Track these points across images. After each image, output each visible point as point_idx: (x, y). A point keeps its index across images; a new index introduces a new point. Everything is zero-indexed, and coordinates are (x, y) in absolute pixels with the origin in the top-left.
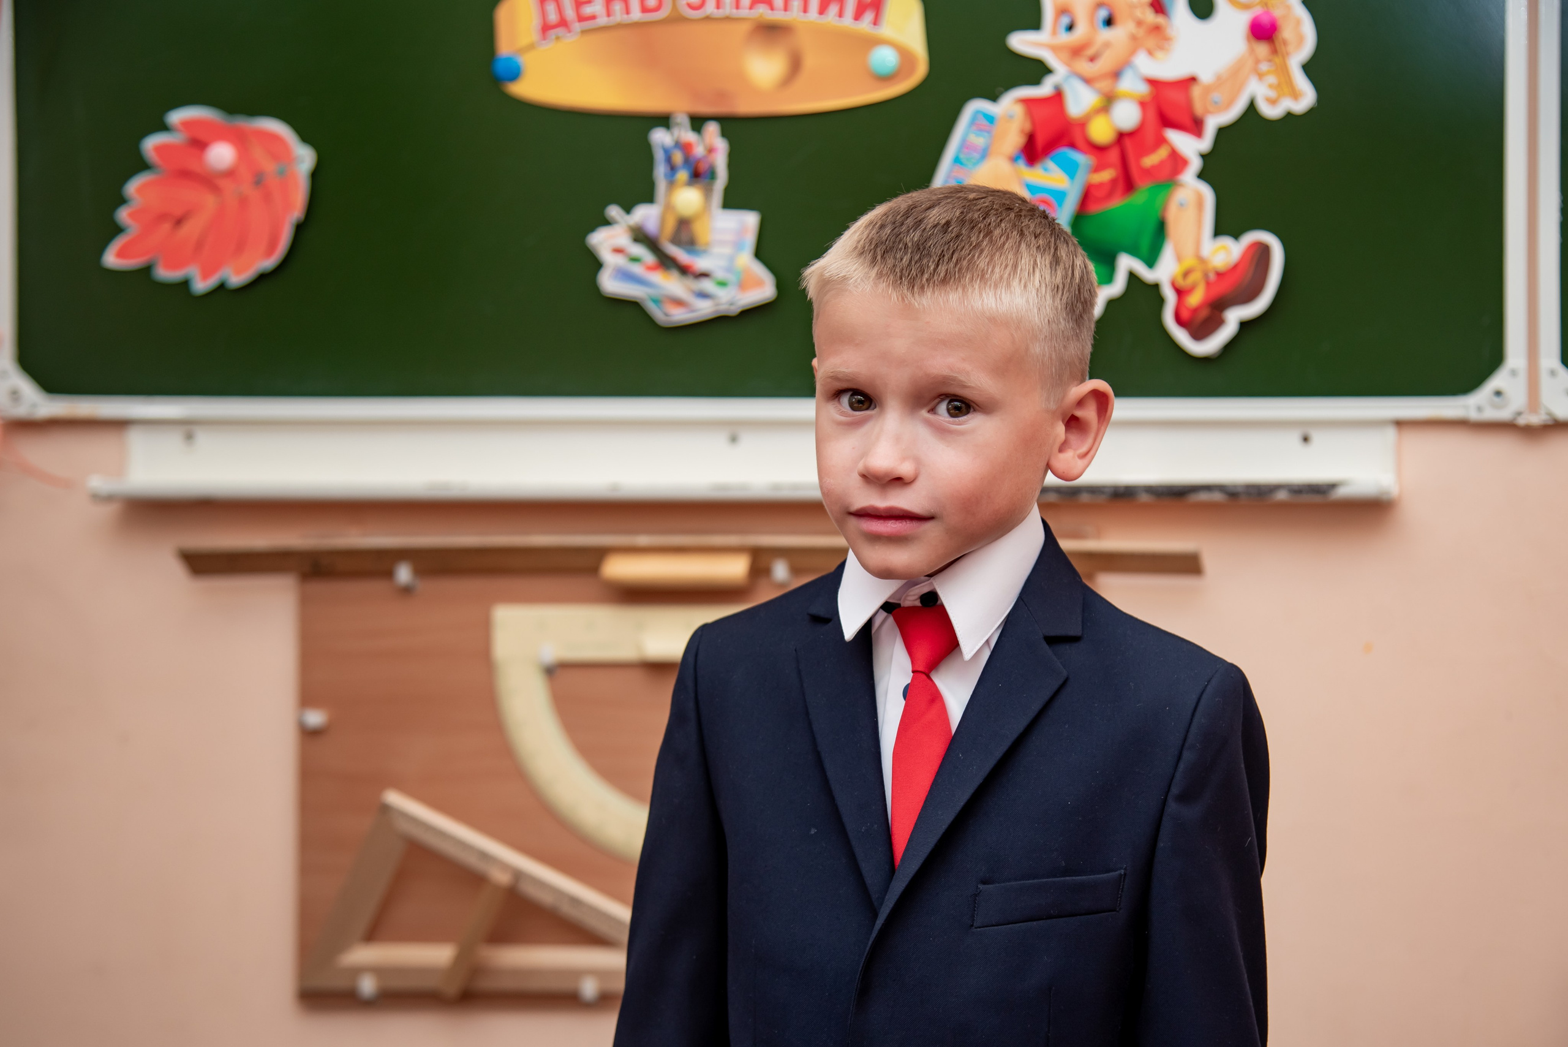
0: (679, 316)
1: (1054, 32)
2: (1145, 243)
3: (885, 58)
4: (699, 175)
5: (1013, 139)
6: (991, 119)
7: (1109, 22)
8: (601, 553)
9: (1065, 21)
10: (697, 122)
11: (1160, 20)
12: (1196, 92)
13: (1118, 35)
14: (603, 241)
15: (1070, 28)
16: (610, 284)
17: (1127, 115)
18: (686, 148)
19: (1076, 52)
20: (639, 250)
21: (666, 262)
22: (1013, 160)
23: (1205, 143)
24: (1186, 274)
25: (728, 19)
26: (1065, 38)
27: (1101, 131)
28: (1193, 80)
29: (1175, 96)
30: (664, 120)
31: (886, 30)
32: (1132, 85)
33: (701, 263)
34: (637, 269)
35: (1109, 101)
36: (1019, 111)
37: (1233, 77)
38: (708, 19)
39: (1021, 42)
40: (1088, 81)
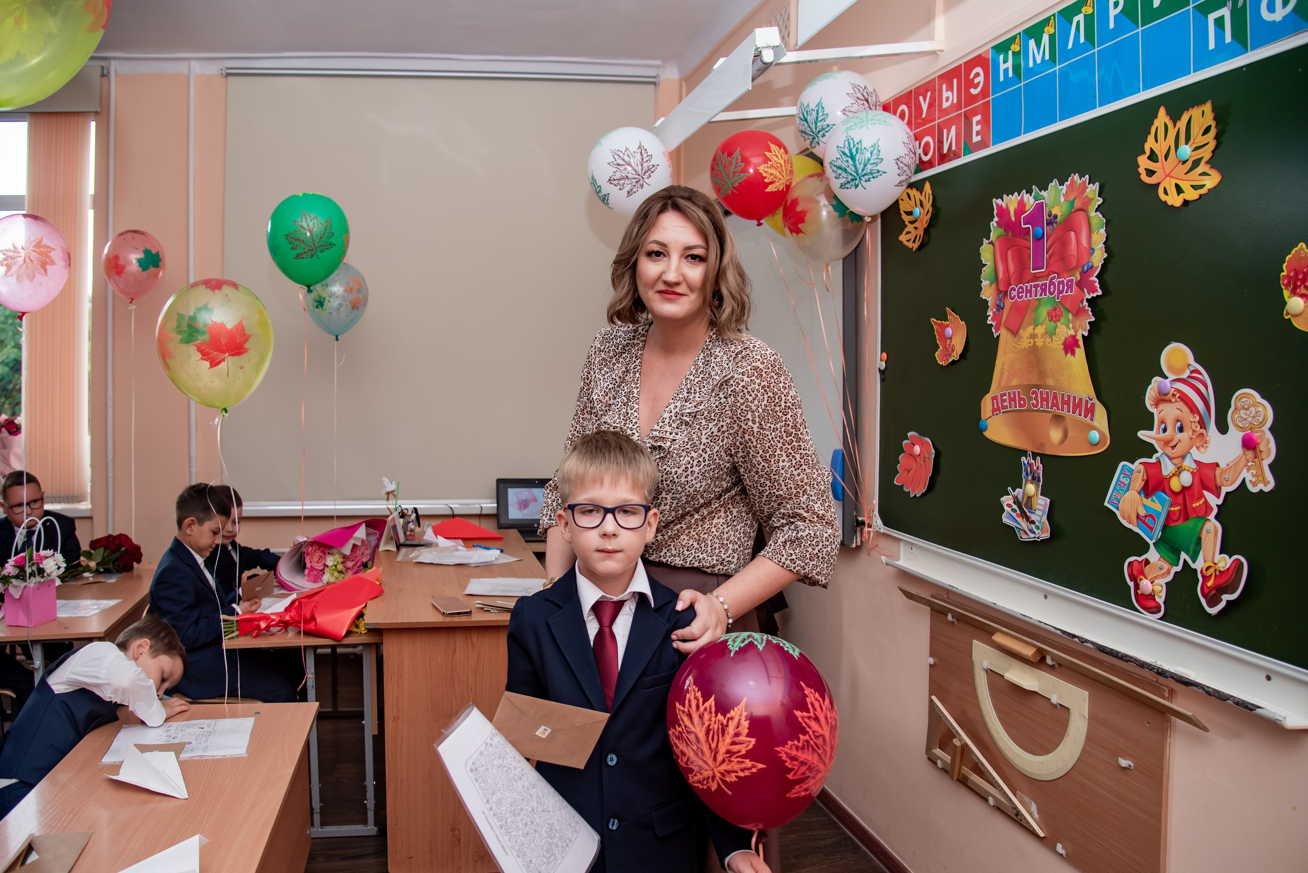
0: (1024, 538)
1: (1158, 433)
2: (1192, 548)
3: (1095, 436)
4: (1035, 479)
5: (1139, 483)
6: (1132, 471)
7: (1181, 429)
8: (997, 631)
9: (1163, 426)
10: (1035, 455)
11: (1203, 431)
12: (1218, 472)
13: (1184, 436)
14: (1006, 500)
15: (1165, 430)
16: (1005, 520)
17: (1186, 479)
18: (1031, 465)
19: (1167, 443)
20: (1015, 507)
21: (1023, 514)
22: (1139, 493)
23: (1220, 501)
24: (1208, 568)
25: (1044, 411)
26: (1162, 435)
27: (1175, 485)
28: (1217, 465)
29: (1207, 471)
30: (1024, 453)
31: (1095, 423)
32: (1188, 463)
33: (1033, 517)
34: (1014, 514)
35: (1179, 470)
36: (1142, 467)
37: (1235, 466)
38: (1039, 411)
39: (1143, 435)
40: (1171, 459)
